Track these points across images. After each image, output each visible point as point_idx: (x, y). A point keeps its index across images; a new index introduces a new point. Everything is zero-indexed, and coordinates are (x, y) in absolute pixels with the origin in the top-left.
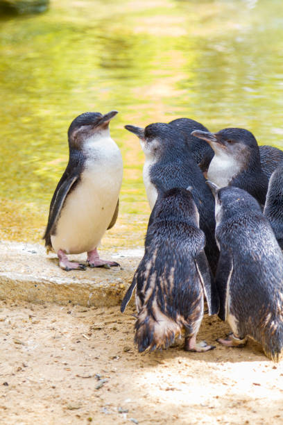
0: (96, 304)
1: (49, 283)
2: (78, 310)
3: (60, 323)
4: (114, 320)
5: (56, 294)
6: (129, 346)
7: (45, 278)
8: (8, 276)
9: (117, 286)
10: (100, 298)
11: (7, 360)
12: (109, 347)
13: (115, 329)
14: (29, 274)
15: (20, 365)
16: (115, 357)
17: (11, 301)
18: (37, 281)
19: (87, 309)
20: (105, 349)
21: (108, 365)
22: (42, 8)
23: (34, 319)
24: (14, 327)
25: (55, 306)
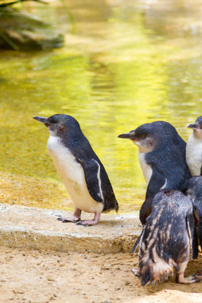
0: (105, 252)
1: (71, 237)
2: (91, 256)
3: (80, 266)
4: (118, 263)
5: (76, 245)
6: (130, 281)
7: (68, 234)
8: (41, 233)
9: (120, 238)
10: (108, 247)
11: (43, 292)
12: (115, 282)
13: (119, 269)
14: (57, 231)
15: (52, 296)
16: (119, 289)
17: (44, 251)
18: (63, 236)
19: (98, 255)
20: (112, 283)
21: (115, 294)
22: (60, 44)
23: (61, 263)
24: (47, 269)
25: (76, 253)
